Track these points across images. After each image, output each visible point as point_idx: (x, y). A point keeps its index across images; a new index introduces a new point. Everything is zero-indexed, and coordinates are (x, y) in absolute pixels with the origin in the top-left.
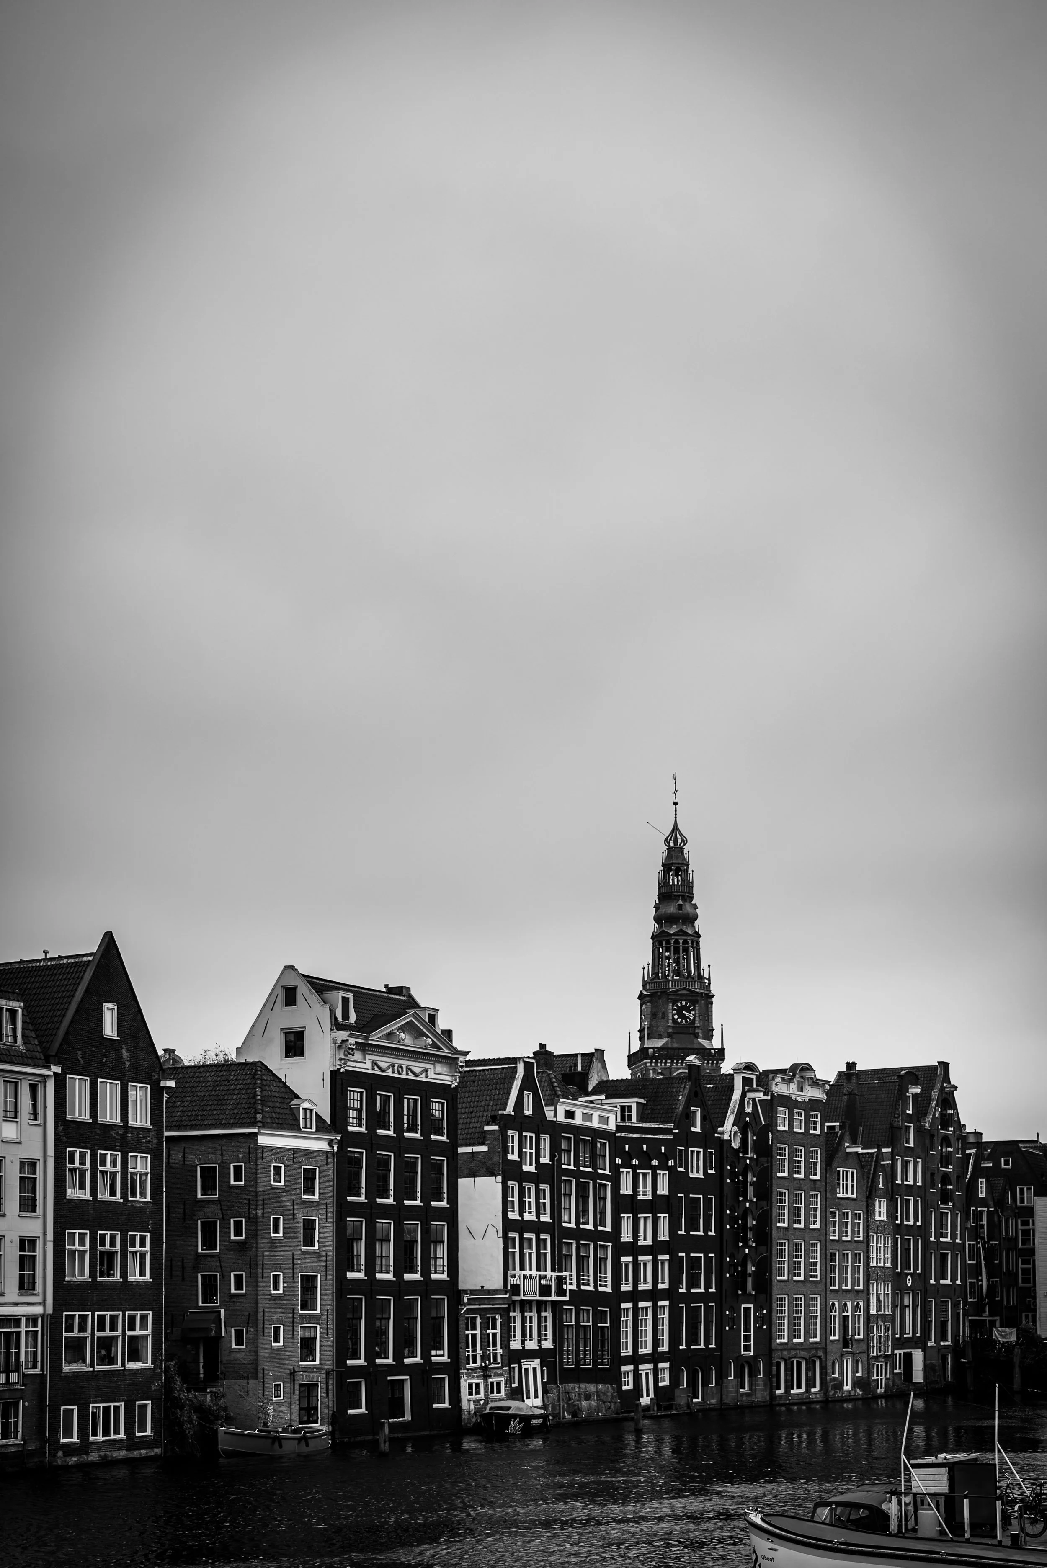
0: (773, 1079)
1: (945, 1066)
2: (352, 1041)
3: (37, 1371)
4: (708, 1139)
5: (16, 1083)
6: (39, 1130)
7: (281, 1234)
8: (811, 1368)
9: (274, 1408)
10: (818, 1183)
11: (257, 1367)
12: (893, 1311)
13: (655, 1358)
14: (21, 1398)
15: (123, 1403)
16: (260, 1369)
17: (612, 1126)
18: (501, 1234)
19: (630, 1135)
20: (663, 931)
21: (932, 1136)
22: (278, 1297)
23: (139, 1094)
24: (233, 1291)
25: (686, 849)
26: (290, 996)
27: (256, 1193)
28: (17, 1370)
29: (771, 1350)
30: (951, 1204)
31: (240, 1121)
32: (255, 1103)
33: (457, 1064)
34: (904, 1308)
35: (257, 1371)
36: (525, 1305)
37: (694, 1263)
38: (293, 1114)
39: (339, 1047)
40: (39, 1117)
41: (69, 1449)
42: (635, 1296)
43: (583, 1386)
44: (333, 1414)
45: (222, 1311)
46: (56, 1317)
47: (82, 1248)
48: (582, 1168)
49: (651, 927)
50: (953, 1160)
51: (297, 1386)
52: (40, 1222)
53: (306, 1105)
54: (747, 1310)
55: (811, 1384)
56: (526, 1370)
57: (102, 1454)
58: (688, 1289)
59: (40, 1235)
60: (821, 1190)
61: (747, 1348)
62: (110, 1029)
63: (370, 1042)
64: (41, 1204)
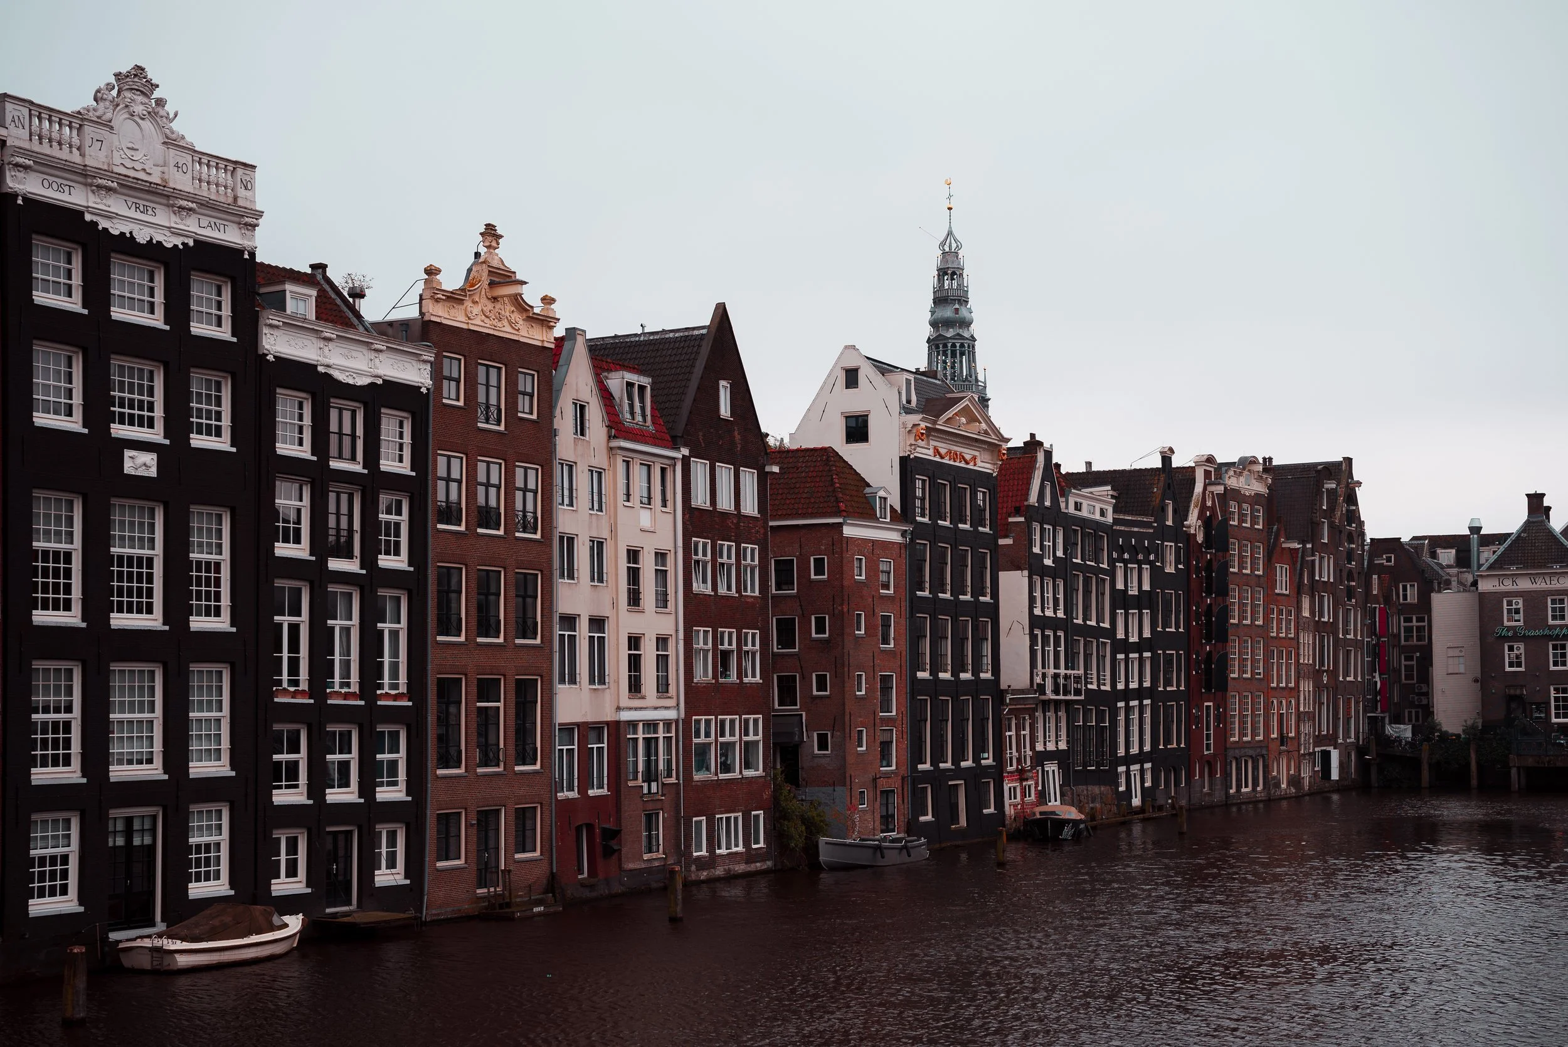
0: (1226, 472)
1: (1349, 461)
2: (923, 425)
3: (673, 780)
4: (1179, 533)
5: (649, 466)
6: (671, 517)
7: (863, 632)
8: (1255, 768)
9: (860, 817)
10: (1262, 579)
11: (845, 773)
12: (1314, 708)
13: (1141, 758)
14: (662, 809)
15: (741, 814)
16: (848, 775)
17: (1109, 519)
18: (1027, 631)
19: (1123, 528)
20: (940, 335)
21: (1341, 532)
22: (862, 698)
23: (749, 480)
24: (815, 693)
25: (961, 253)
26: (852, 377)
27: (842, 586)
28: (656, 780)
29: (1226, 749)
30: (1353, 600)
31: (821, 510)
32: (834, 491)
33: (1000, 451)
34: (1321, 704)
35: (845, 778)
36: (1046, 704)
37: (1169, 660)
38: (869, 503)
39: (910, 431)
40: (669, 504)
41: (701, 863)
42: (1127, 694)
43: (1089, 788)
44: (908, 822)
45: (804, 713)
46: (687, 721)
47: (706, 647)
48: (1088, 563)
49: (927, 331)
50: (1356, 557)
51: (878, 793)
52: (673, 617)
53: (882, 493)
54: (1208, 707)
55: (1255, 784)
56: (1048, 771)
57: (727, 867)
58: (1165, 687)
59: (673, 632)
60: (1264, 586)
61: (1208, 749)
62: (725, 411)
63: (937, 427)
64: (673, 599)
